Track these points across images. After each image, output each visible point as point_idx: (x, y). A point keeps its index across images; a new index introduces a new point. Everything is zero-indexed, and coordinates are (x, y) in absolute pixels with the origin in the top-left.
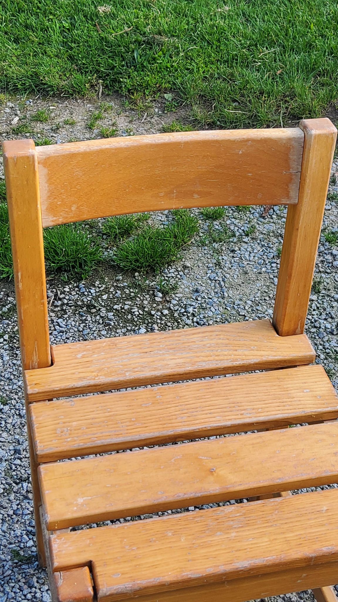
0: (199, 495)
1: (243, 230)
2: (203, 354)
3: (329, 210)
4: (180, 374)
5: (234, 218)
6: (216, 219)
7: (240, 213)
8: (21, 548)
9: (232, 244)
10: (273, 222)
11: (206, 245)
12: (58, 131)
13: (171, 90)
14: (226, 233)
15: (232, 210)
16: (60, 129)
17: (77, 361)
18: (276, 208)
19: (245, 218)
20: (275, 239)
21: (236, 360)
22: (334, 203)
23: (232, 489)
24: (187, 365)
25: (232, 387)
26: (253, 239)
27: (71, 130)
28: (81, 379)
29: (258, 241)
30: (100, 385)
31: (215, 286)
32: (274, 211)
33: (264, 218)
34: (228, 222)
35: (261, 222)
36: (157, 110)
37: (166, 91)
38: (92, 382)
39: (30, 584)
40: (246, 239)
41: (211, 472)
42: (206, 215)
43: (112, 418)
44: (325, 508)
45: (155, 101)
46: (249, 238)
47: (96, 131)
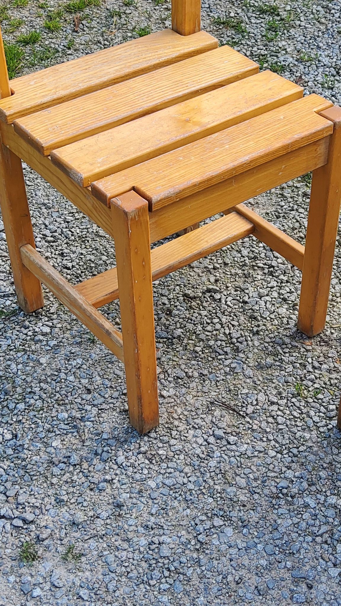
0: (186, 135)
1: (63, 46)
2: (132, 60)
3: (130, 14)
4: (122, 77)
5: (50, 38)
6: (34, 42)
7: (54, 33)
8: (3, 308)
10: (87, 34)
11: (36, 65)
14: (49, 51)
15: (45, 32)
17: (33, 87)
18: (84, 22)
19: (61, 36)
20: (95, 46)
21: (161, 57)
22: (131, 8)
23: (209, 126)
24: (124, 69)
25: (169, 73)
26: (75, 50)
28: (43, 96)
29: (82, 51)
30: (62, 98)
32: (83, 25)
33: (77, 32)
34: (47, 43)
35: (76, 36)
38: (55, 97)
39: (25, 326)
40: (69, 52)
41: (188, 121)
42: (24, 41)
43: (88, 112)
44: (282, 117)
46: (72, 50)
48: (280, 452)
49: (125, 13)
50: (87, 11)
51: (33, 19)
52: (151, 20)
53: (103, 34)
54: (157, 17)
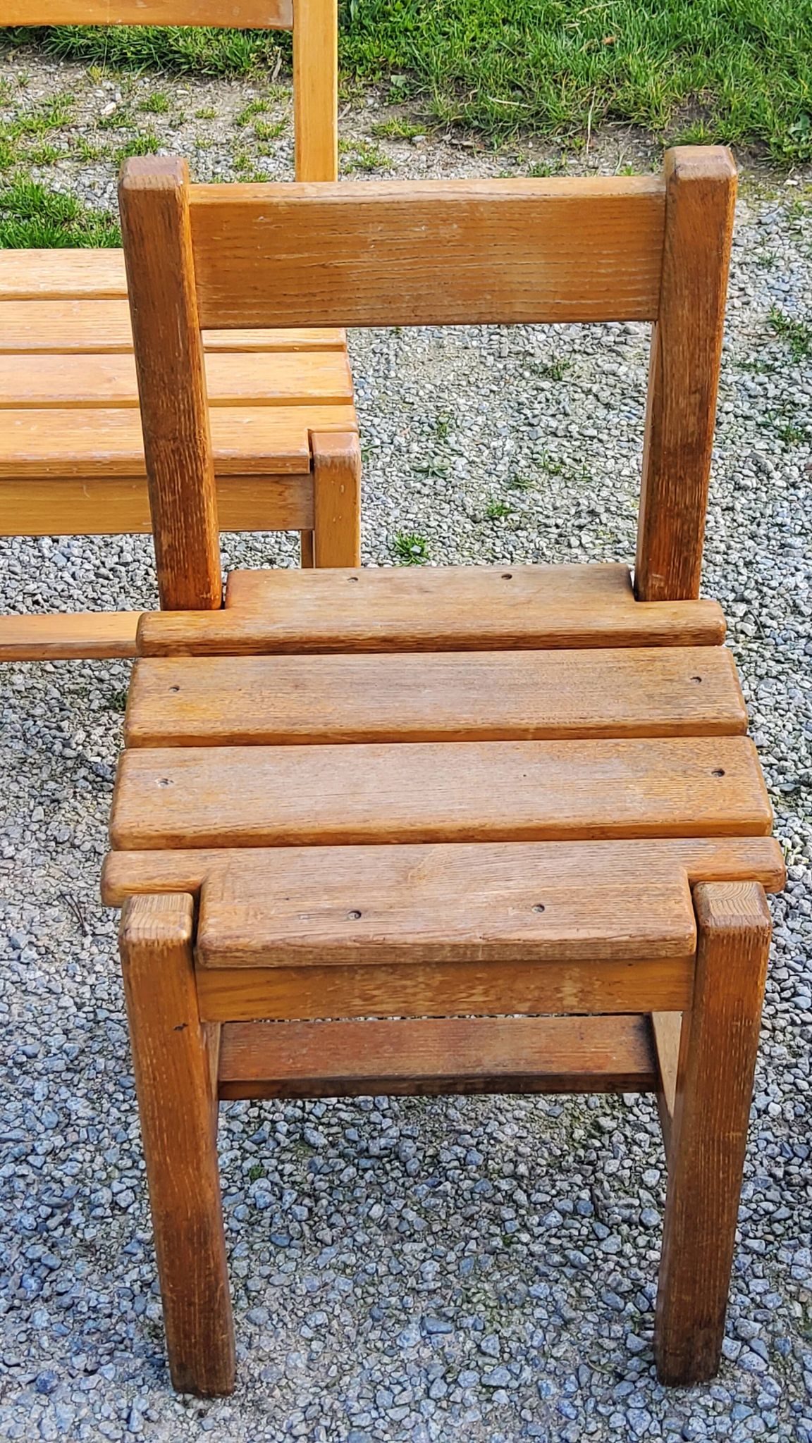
12: (180, 128)
13: (404, 69)
16: (186, 125)
27: (204, 127)
31: (378, 363)
36: (371, 101)
37: (396, 70)
45: (371, 86)
47: (249, 130)
48: (79, 1007)
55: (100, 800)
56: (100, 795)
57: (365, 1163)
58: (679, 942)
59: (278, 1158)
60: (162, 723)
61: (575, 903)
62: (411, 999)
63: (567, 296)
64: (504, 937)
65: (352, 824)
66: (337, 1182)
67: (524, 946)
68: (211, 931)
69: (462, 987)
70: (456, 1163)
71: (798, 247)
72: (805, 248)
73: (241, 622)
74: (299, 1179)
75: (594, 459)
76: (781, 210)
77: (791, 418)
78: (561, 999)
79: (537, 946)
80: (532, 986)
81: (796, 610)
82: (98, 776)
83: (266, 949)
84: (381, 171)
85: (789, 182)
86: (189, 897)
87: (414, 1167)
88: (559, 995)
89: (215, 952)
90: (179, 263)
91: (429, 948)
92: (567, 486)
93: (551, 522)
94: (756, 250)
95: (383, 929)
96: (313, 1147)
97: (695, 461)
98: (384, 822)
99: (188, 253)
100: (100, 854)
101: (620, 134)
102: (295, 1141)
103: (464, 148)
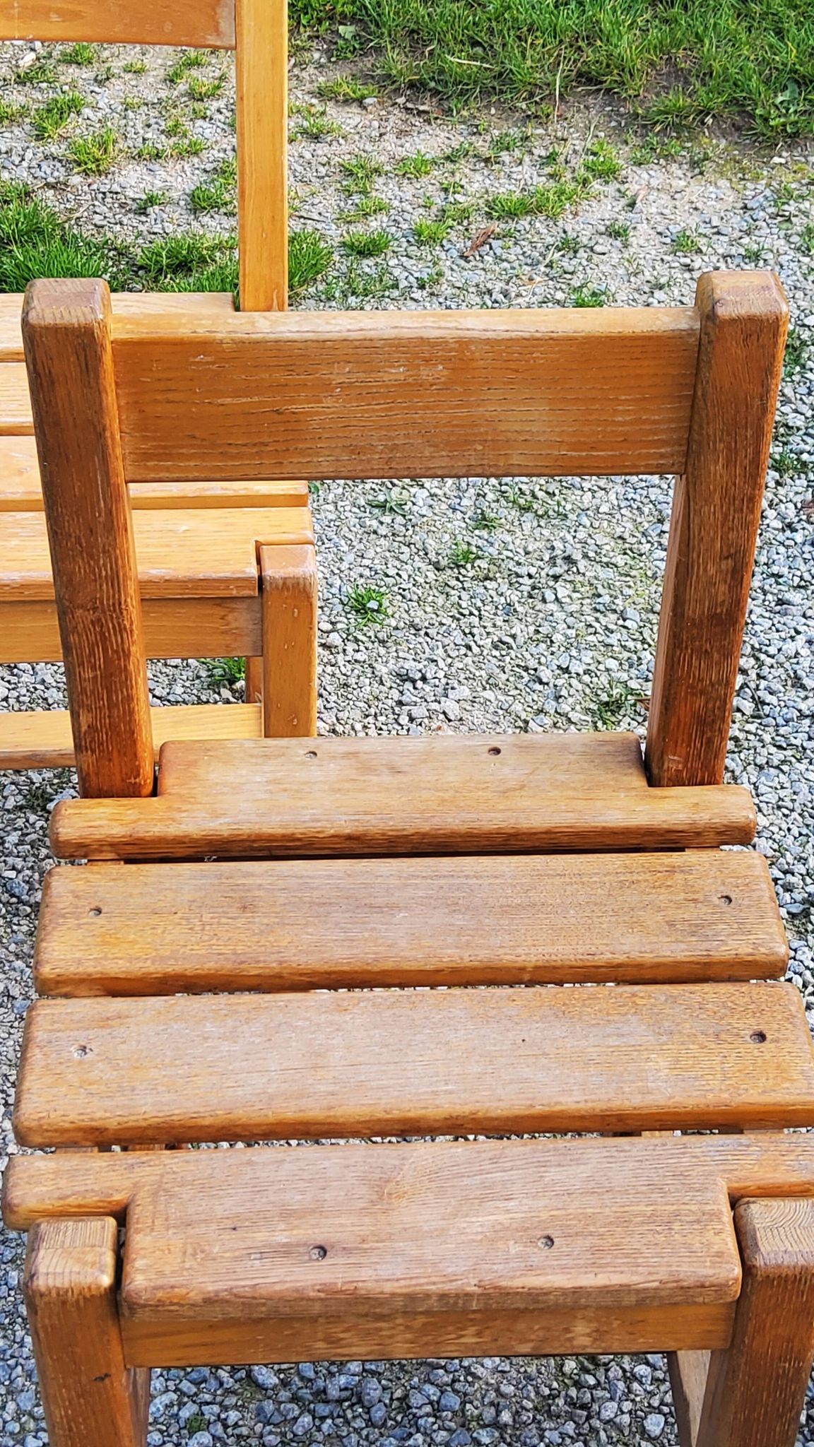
1: (417, 278)
3: (604, 254)
5: (407, 256)
6: (369, 255)
7: (422, 248)
9: (387, 300)
10: (483, 269)
11: (336, 299)
12: (107, 83)
13: (353, 19)
14: (382, 281)
15: (408, 241)
16: (113, 80)
18: (495, 244)
19: (430, 258)
20: (476, 298)
22: (618, 243)
26: (431, 294)
27: (133, 83)
29: (442, 300)
32: (491, 248)
33: (466, 259)
35: (459, 266)
36: (317, 55)
37: (344, 19)
40: (417, 294)
42: (352, 247)
45: (317, 37)
46: (425, 292)
47: (182, 87)
49: (592, 249)
50: (524, 223)
51: (409, 208)
52: (632, 279)
53: (512, 278)
54: (649, 278)
55: (15, 928)
56: (15, 920)
57: (322, 1409)
58: (720, 1288)
59: (221, 1404)
60: (79, 962)
61: (591, 1234)
62: (388, 1341)
63: (573, 447)
64: (504, 1283)
65: (313, 1109)
66: (290, 1436)
67: (529, 1294)
68: (139, 1280)
69: (450, 1328)
70: (428, 1409)
71: (787, 237)
72: (795, 239)
73: (177, 815)
74: (245, 1431)
75: (569, 492)
76: (768, 193)
77: (785, 444)
78: (571, 1339)
79: (545, 1294)
80: (537, 1327)
81: (798, 683)
82: (13, 895)
83: (208, 1301)
84: (329, 139)
85: (776, 160)
86: (112, 1222)
87: (379, 1414)
88: (569, 1335)
89: (145, 1306)
90: (99, 410)
91: (411, 1298)
92: (539, 526)
93: (523, 571)
94: (742, 240)
95: (354, 1274)
96: (261, 1387)
97: (725, 633)
98: (353, 1107)
99: (111, 399)
100: (14, 998)
101: (591, 101)
102: (241, 1380)
103: (420, 113)
